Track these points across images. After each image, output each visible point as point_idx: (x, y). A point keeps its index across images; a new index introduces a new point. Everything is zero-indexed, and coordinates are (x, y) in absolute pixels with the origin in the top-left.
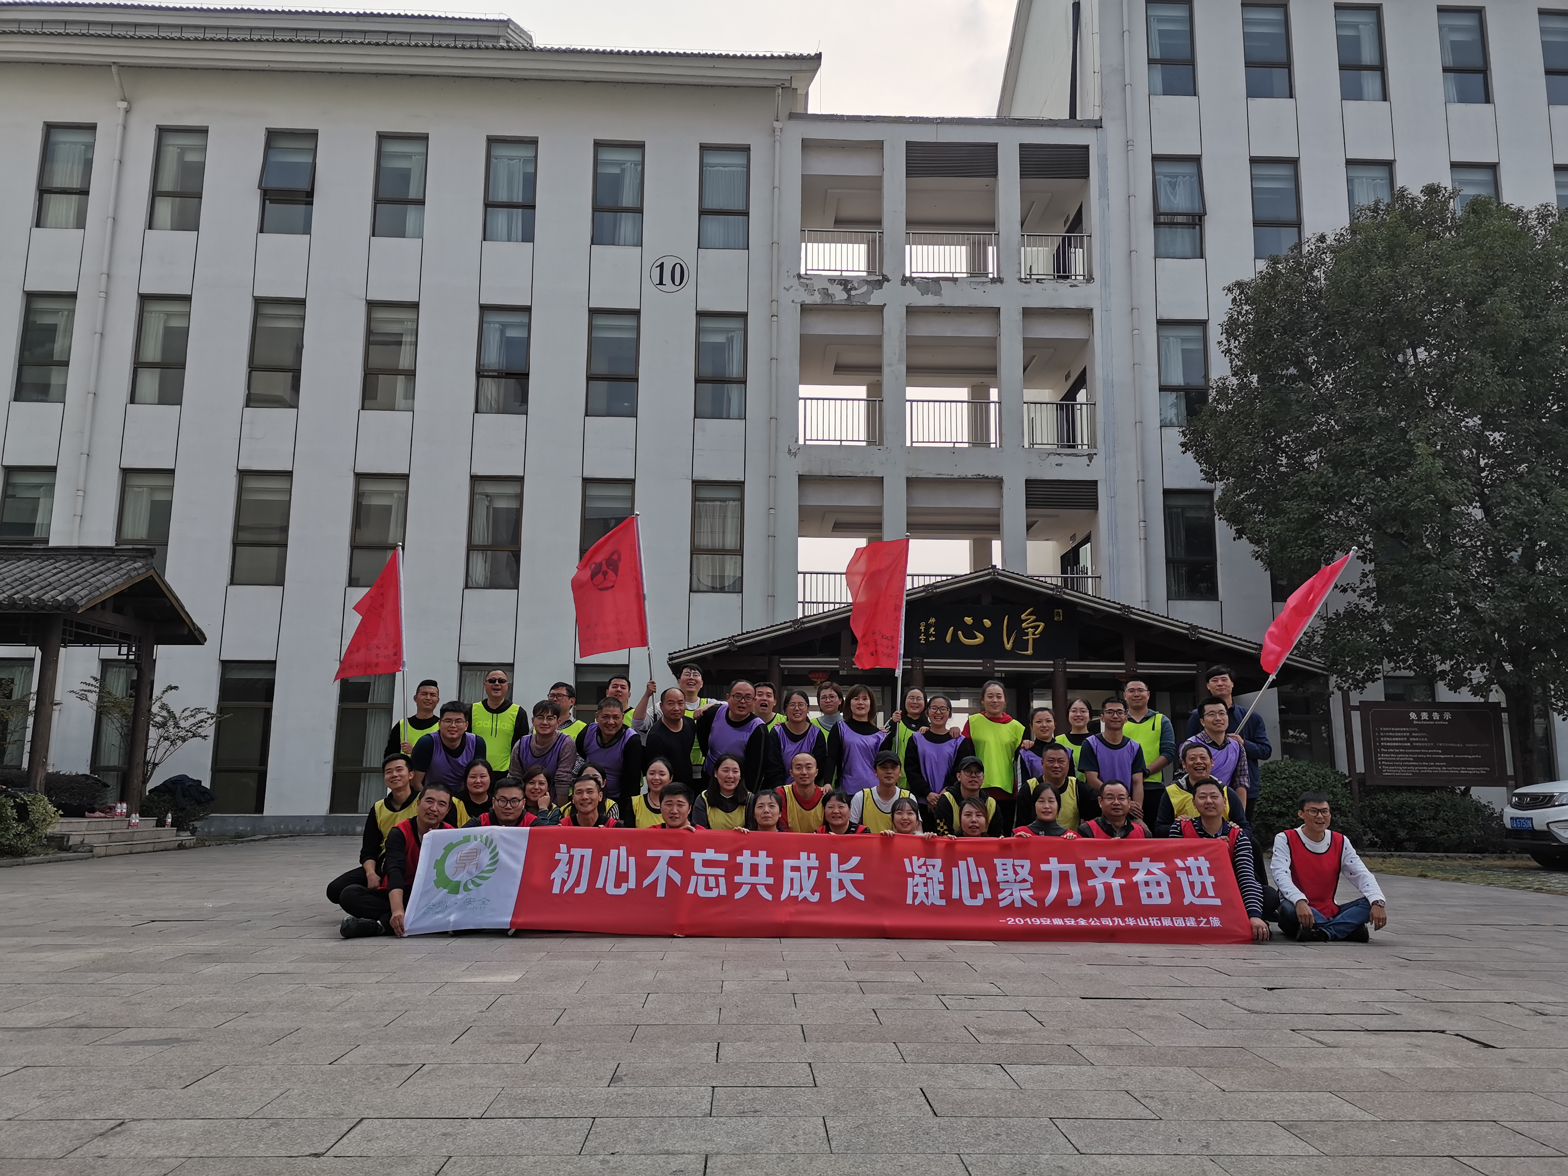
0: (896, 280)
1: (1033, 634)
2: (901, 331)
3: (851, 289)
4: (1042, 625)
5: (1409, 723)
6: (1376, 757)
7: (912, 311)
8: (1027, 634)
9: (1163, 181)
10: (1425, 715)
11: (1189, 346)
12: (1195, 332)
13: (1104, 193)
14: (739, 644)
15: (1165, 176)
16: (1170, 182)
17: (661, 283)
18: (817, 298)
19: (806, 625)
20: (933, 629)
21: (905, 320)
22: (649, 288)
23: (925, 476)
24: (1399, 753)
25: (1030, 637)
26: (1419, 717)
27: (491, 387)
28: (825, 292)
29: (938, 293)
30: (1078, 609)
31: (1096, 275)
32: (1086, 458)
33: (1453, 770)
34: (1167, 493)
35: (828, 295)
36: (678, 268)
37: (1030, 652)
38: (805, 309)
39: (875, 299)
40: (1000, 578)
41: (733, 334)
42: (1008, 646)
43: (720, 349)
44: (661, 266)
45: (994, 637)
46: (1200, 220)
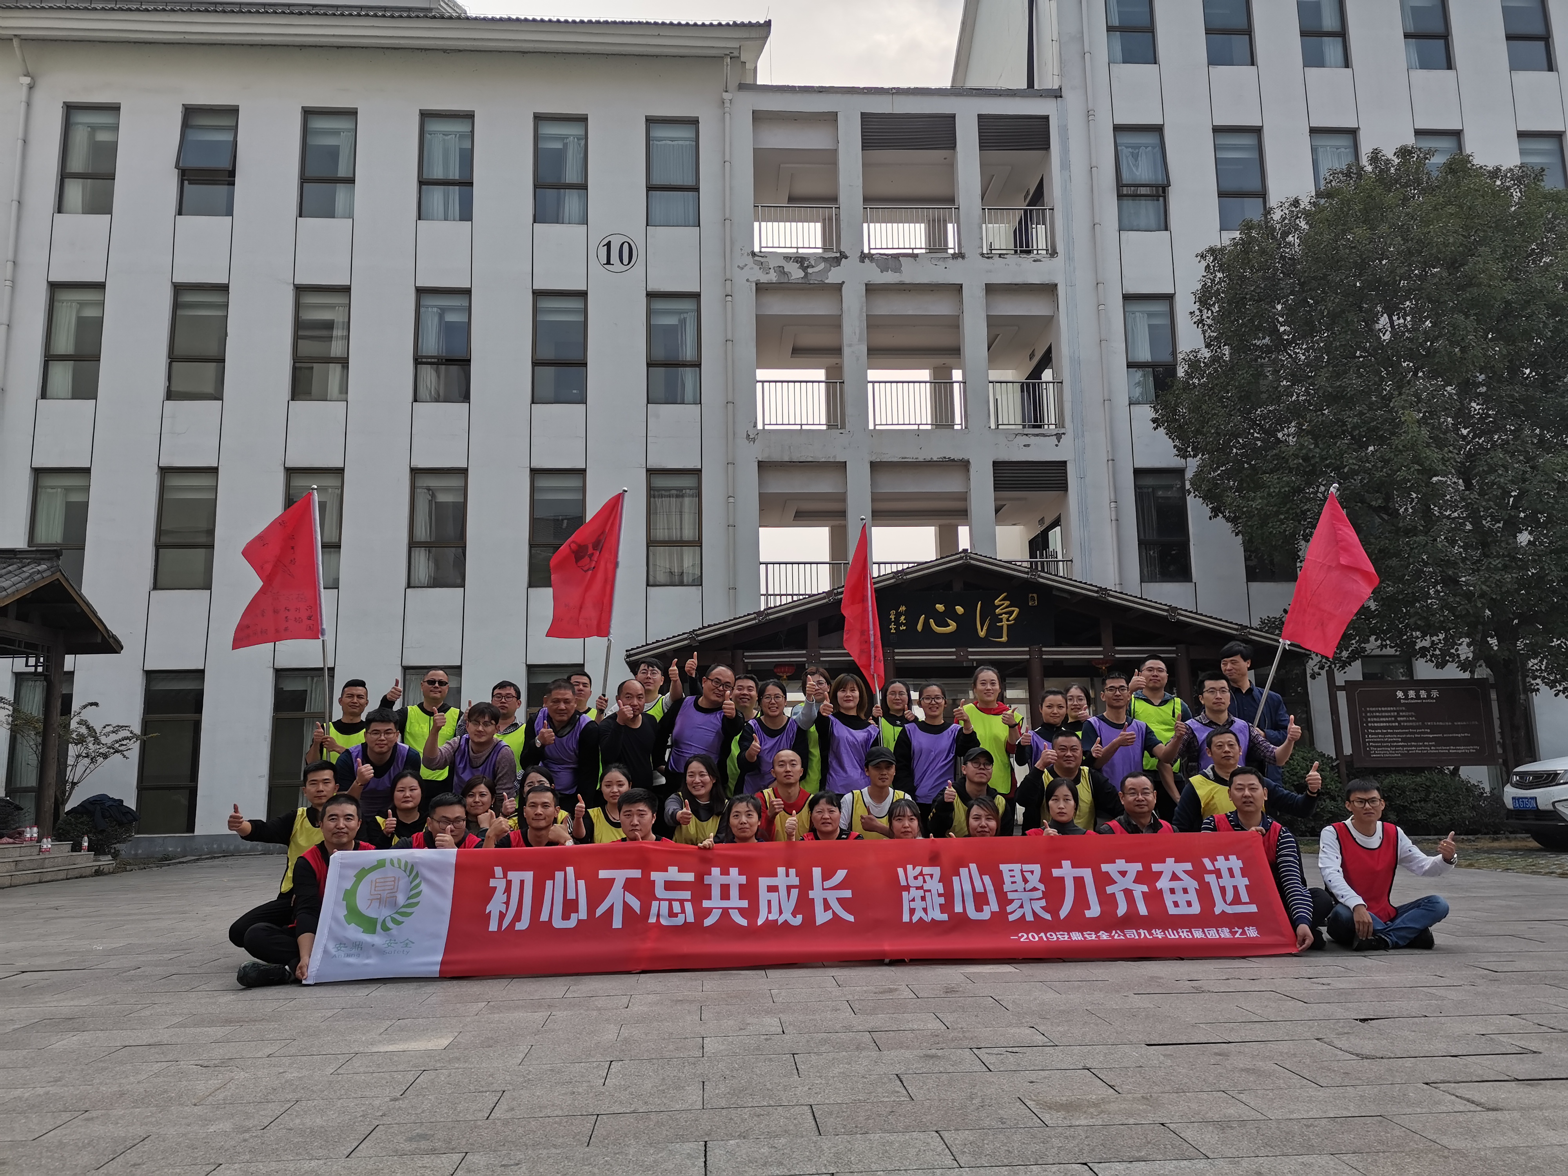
0: (854, 257)
1: (1008, 620)
2: (861, 310)
3: (808, 267)
4: (1016, 610)
5: (1396, 702)
6: (1364, 739)
7: (871, 289)
8: (1001, 621)
9: (1125, 152)
10: (1412, 694)
11: (1156, 321)
12: (1161, 307)
13: (1065, 165)
14: (700, 638)
15: (1127, 147)
16: (1132, 153)
17: (608, 263)
18: (773, 277)
19: (771, 617)
20: (903, 618)
21: (864, 299)
22: (596, 268)
23: (890, 460)
24: (1387, 733)
25: (1005, 623)
26: (1406, 695)
27: (428, 374)
28: (781, 270)
29: (898, 269)
30: (1054, 593)
31: (1060, 248)
32: (1055, 437)
33: (1443, 750)
34: (1137, 472)
35: (785, 273)
36: (626, 246)
37: (1004, 639)
38: (761, 288)
39: (834, 276)
40: (972, 562)
41: (685, 315)
42: (982, 634)
43: (672, 332)
44: (608, 245)
45: (966, 624)
46: (1164, 192)
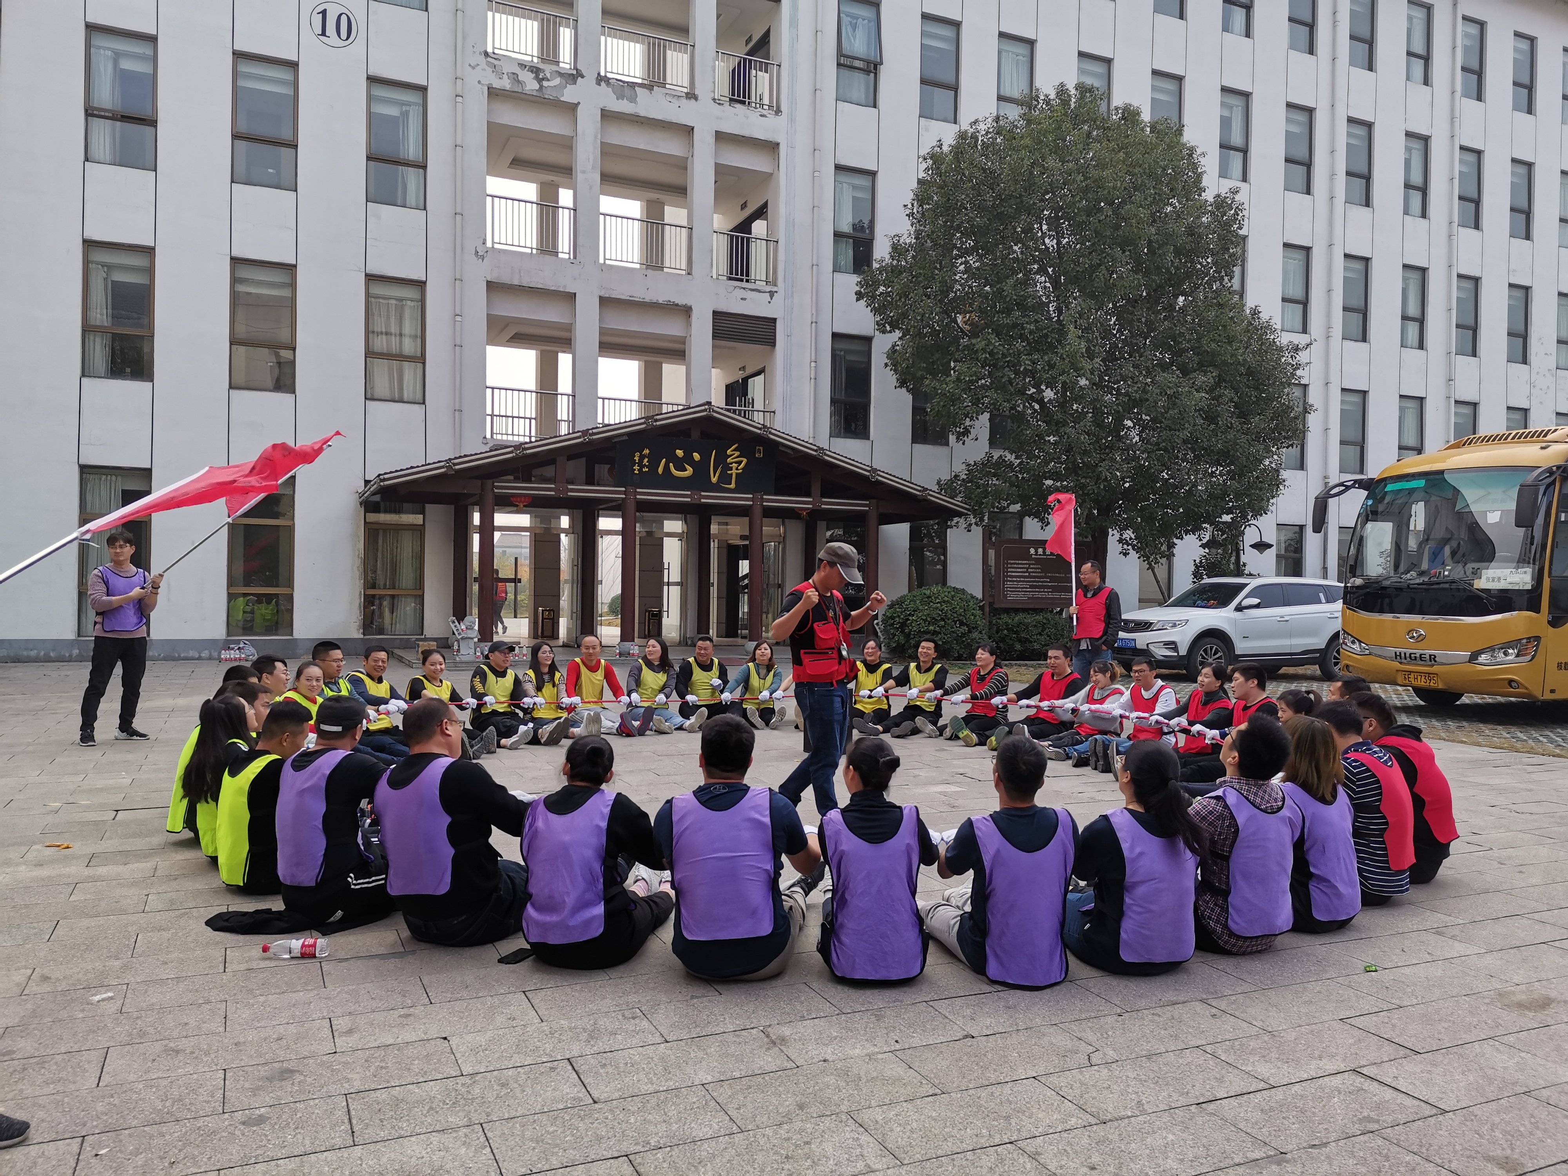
0: (590, 78)
1: (737, 469)
2: (596, 136)
3: (543, 79)
4: (745, 461)
5: (1028, 557)
6: (1004, 585)
7: (607, 115)
8: (731, 469)
9: (845, 20)
10: (1040, 551)
11: (859, 195)
12: (863, 181)
13: (794, 23)
15: (847, 16)
16: (851, 22)
18: (506, 83)
19: (528, 452)
20: (646, 460)
21: (599, 124)
22: (309, 37)
23: (618, 297)
24: (1020, 581)
25: (734, 472)
26: (1036, 551)
27: (103, 130)
28: (514, 77)
29: (633, 99)
31: (784, 108)
32: (768, 294)
34: (835, 336)
35: (519, 82)
37: (733, 486)
38: (493, 93)
39: (569, 94)
40: (715, 415)
41: (408, 108)
42: (714, 480)
43: (395, 124)
45: (701, 469)
46: (875, 68)
